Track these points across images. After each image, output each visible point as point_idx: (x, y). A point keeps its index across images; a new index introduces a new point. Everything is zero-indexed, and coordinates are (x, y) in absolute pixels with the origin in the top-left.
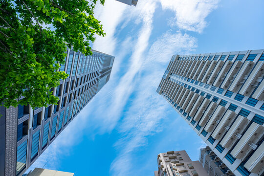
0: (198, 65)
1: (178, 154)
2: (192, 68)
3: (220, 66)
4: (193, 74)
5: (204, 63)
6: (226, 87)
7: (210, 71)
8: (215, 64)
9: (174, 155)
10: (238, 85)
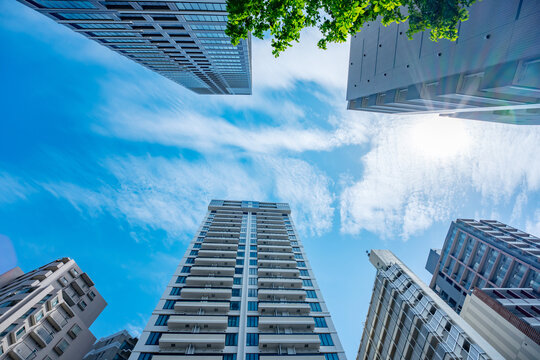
0: (284, 250)
1: (91, 296)
2: (276, 244)
3: (292, 285)
4: (267, 250)
5: (290, 258)
6: (263, 310)
7: (281, 273)
8: (295, 276)
9: (84, 290)
10: (271, 326)
